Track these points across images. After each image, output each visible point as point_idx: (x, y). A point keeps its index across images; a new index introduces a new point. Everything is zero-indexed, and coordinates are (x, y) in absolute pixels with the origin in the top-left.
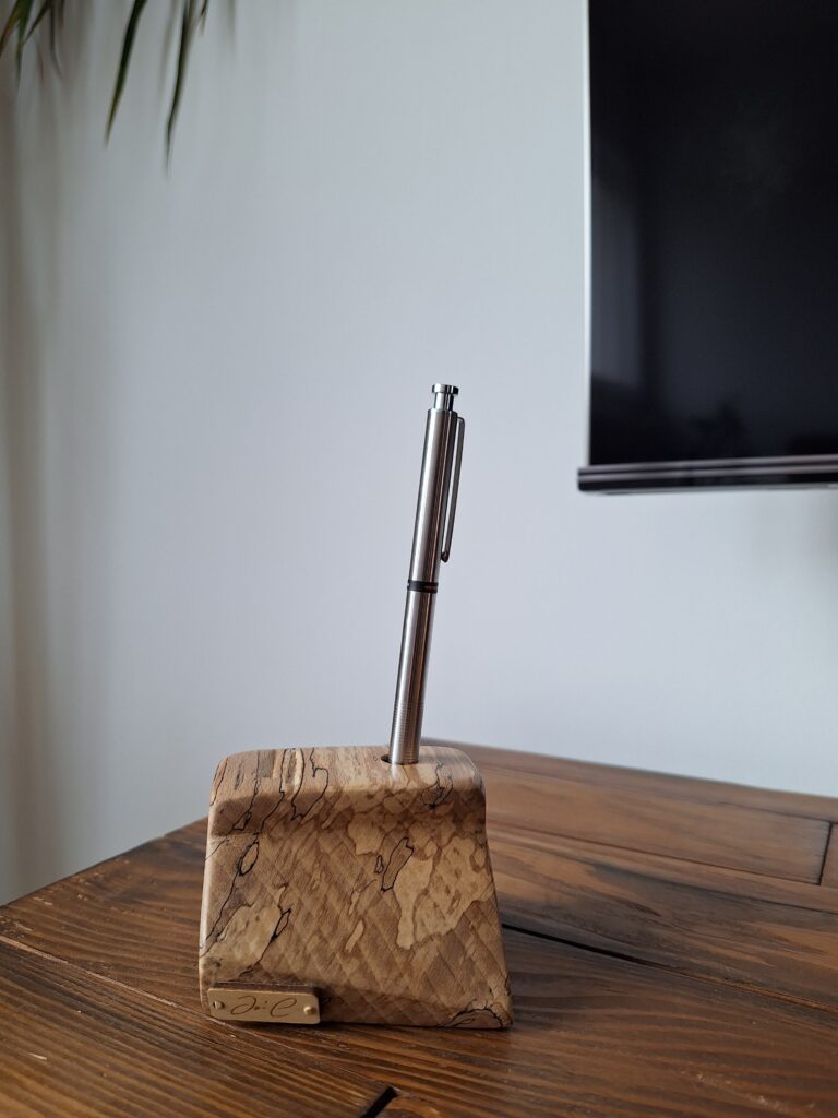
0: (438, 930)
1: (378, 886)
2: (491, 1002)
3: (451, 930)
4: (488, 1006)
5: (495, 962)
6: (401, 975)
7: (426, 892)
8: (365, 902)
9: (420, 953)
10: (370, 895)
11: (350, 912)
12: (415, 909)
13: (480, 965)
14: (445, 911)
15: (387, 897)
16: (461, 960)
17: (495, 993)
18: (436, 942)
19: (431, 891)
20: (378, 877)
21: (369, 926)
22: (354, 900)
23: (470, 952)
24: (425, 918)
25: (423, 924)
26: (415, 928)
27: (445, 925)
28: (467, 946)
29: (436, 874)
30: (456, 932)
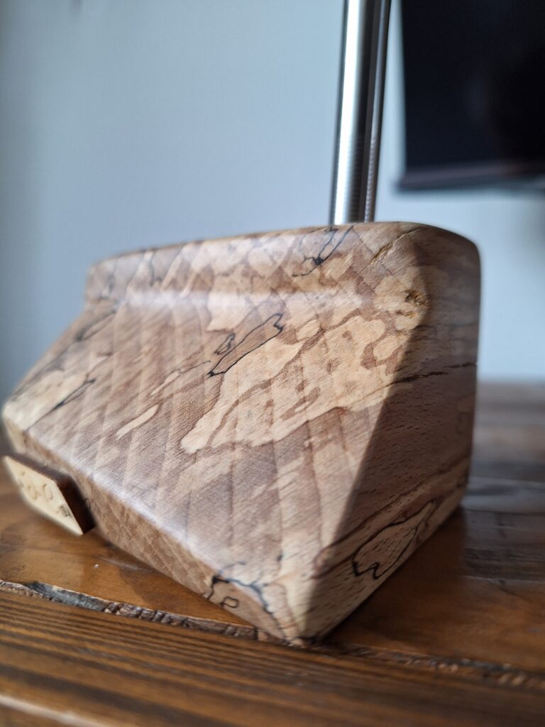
0: (251, 437)
1: (207, 368)
2: (268, 578)
3: (272, 443)
4: (260, 583)
5: (318, 512)
6: (156, 486)
7: (267, 384)
8: (180, 384)
9: (202, 463)
10: (191, 377)
11: (154, 392)
12: (237, 403)
13: (287, 509)
14: (277, 414)
15: (210, 383)
16: (258, 490)
17: (288, 565)
18: (238, 454)
19: (275, 385)
20: (215, 359)
21: (162, 414)
22: (168, 380)
23: (281, 483)
24: (242, 417)
25: (235, 425)
26: (219, 428)
27: (267, 432)
28: (282, 470)
29: (298, 363)
30: (277, 446)
